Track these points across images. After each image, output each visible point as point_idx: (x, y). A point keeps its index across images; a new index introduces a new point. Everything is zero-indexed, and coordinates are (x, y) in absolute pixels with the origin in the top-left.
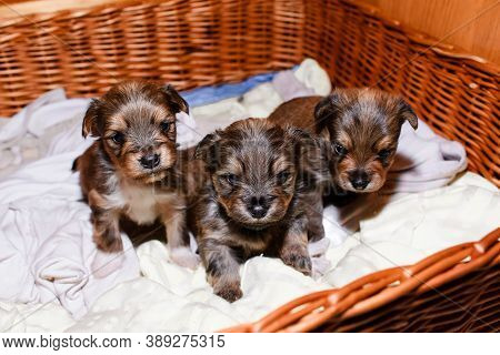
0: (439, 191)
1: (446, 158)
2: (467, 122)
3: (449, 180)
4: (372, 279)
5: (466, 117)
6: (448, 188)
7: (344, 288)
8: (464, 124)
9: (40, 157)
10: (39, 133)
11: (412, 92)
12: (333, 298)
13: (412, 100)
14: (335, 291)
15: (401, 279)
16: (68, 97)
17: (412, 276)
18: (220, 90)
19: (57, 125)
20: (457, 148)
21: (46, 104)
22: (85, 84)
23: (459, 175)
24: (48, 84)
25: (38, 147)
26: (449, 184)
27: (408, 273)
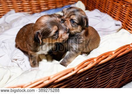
0: (115, 34)
1: (117, 25)
2: (122, 16)
3: (117, 31)
4: (105, 54)
5: (121, 14)
6: (117, 33)
7: (97, 57)
8: (121, 16)
9: (9, 29)
10: (9, 22)
11: (107, 9)
12: (95, 60)
13: (107, 11)
14: (95, 58)
15: (112, 54)
16: (16, 12)
17: (115, 53)
18: (56, 10)
19: (13, 20)
20: (119, 23)
21: (10, 14)
22: (20, 9)
23: (120, 29)
24: (10, 9)
25: (9, 26)
26: (117, 32)
27: (113, 53)
